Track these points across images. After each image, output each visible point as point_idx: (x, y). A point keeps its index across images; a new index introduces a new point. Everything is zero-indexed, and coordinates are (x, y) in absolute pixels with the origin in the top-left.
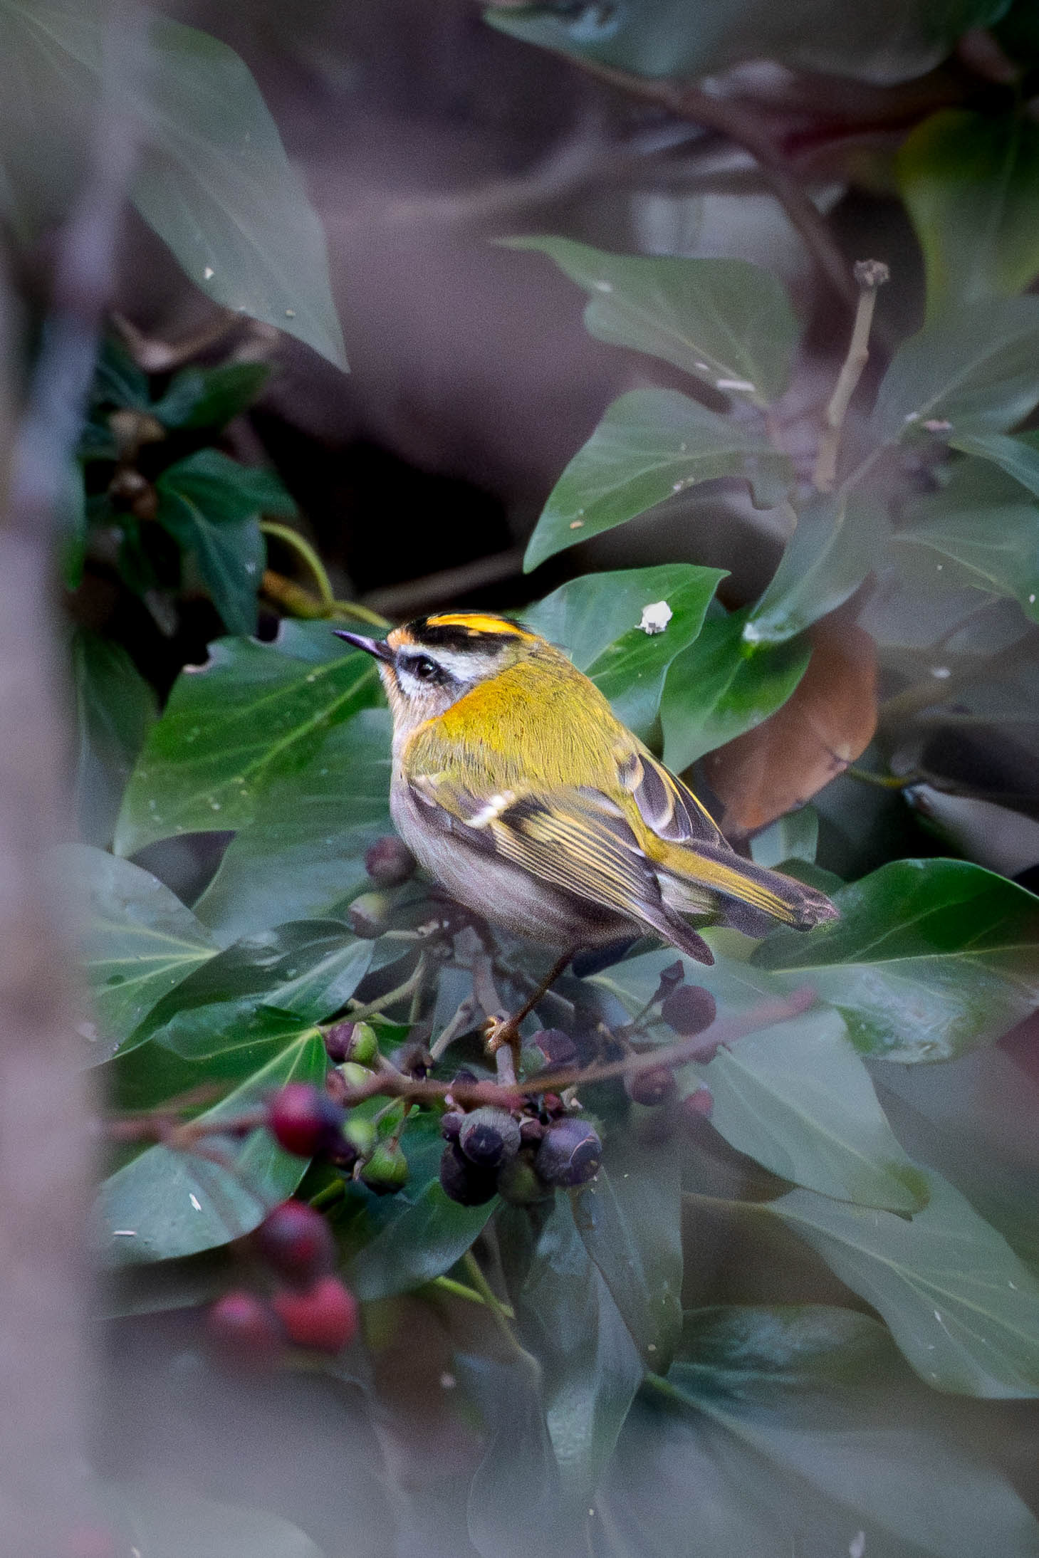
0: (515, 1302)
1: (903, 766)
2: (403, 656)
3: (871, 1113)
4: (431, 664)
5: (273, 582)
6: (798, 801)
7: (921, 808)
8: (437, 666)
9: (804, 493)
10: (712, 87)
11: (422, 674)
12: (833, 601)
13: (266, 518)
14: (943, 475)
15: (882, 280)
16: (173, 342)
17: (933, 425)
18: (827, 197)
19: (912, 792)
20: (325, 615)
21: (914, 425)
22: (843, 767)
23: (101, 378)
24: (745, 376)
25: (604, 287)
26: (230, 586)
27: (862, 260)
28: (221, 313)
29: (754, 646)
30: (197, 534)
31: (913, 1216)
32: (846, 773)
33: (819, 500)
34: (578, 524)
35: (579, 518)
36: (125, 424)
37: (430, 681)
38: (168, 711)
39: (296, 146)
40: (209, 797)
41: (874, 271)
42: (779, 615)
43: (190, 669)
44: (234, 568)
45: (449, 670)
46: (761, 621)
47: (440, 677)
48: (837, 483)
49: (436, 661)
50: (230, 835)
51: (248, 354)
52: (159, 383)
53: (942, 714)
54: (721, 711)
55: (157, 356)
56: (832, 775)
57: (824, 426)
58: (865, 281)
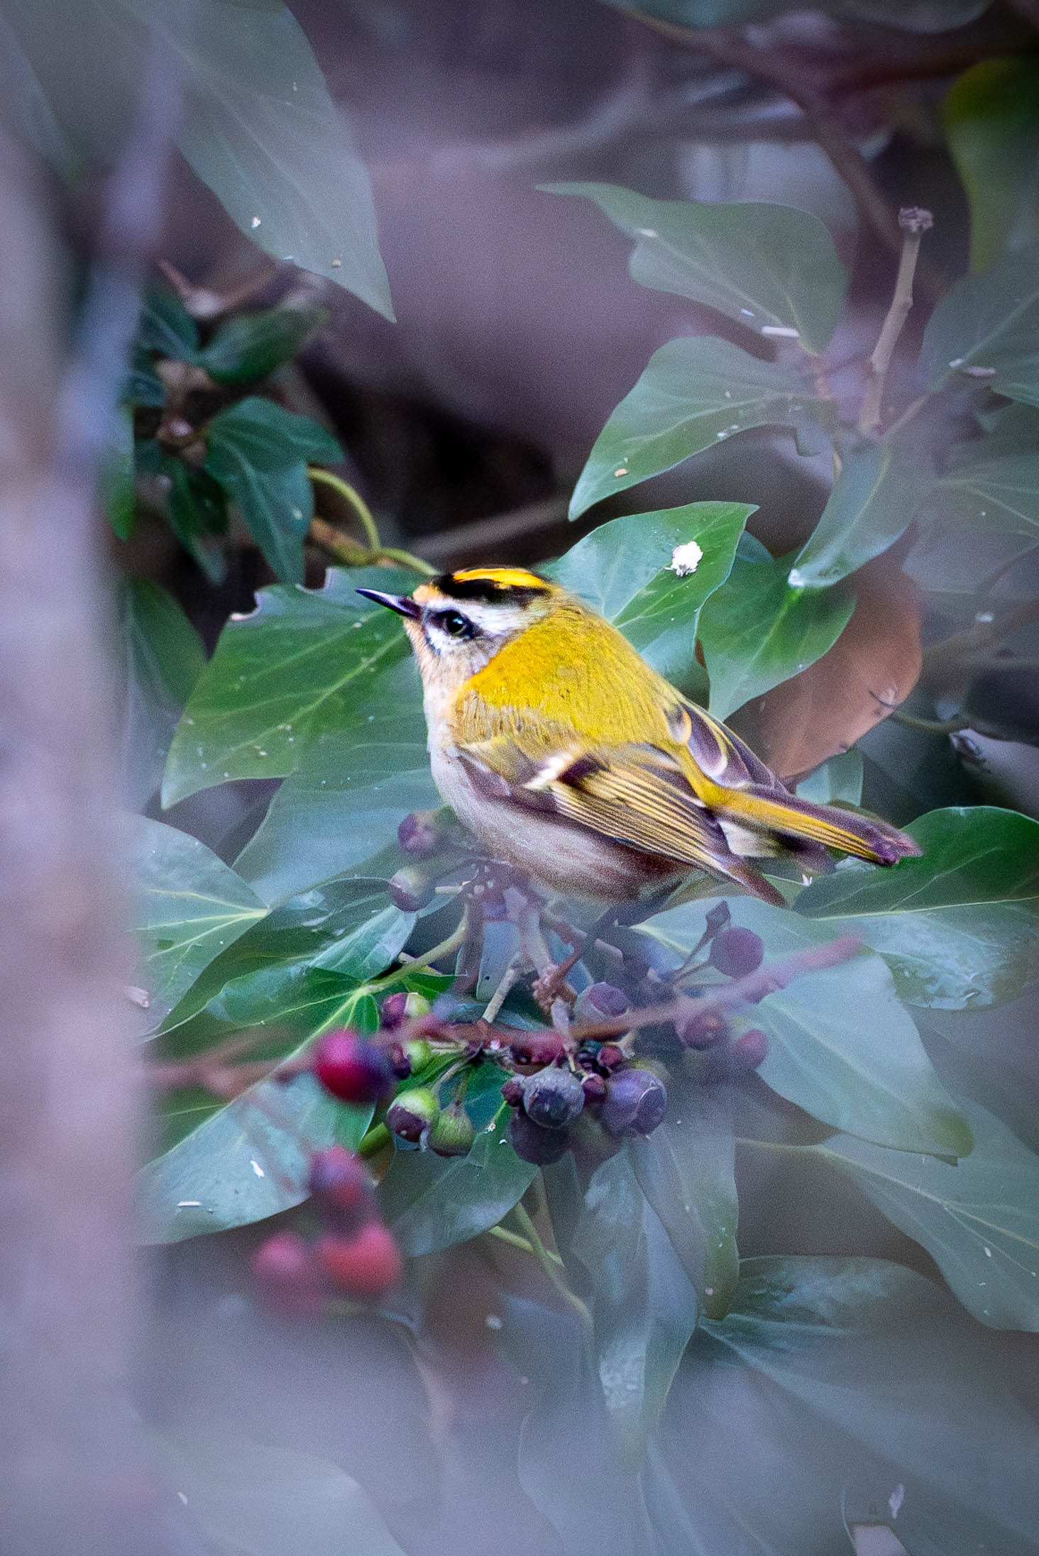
0: (563, 1250)
1: (948, 709)
2: (430, 612)
3: (915, 1057)
4: (461, 618)
5: (321, 529)
6: (843, 747)
7: (966, 753)
8: (466, 621)
9: (849, 439)
10: (757, 36)
11: (452, 629)
12: (880, 547)
13: (313, 465)
14: (987, 421)
15: (925, 226)
16: (219, 290)
17: (978, 371)
18: (873, 145)
19: (957, 737)
20: (371, 562)
21: (958, 371)
22: (887, 712)
23: (148, 326)
24: (789, 323)
25: (650, 233)
26: (277, 533)
27: (907, 207)
28: (267, 262)
29: (798, 592)
30: (245, 482)
31: (959, 1160)
32: (891, 717)
33: (863, 448)
34: (623, 471)
35: (625, 466)
36: (172, 372)
37: (461, 635)
38: (215, 658)
39: (342, 94)
40: (257, 744)
41: (918, 219)
42: (824, 560)
43: (236, 617)
44: (282, 515)
45: (480, 624)
46: (806, 568)
47: (469, 631)
48: (880, 429)
49: (465, 616)
50: (277, 783)
51: (296, 302)
52: (206, 331)
53: (987, 659)
54: (766, 656)
55: (205, 304)
56: (877, 720)
57: (870, 373)
58: (909, 228)
